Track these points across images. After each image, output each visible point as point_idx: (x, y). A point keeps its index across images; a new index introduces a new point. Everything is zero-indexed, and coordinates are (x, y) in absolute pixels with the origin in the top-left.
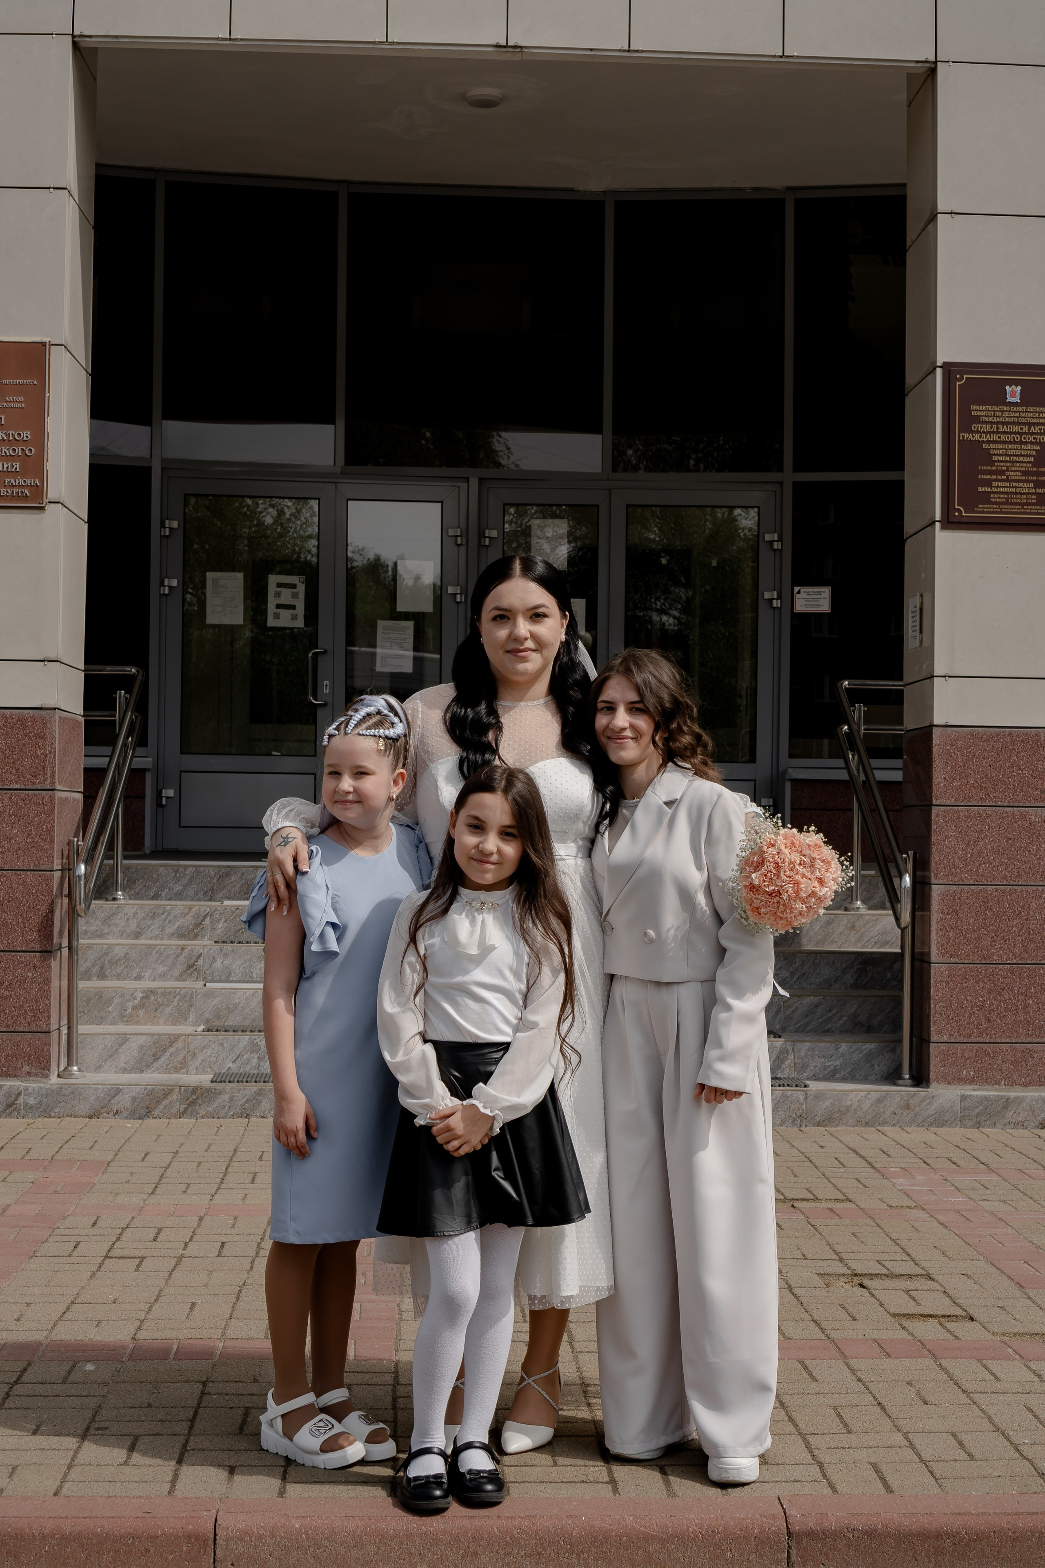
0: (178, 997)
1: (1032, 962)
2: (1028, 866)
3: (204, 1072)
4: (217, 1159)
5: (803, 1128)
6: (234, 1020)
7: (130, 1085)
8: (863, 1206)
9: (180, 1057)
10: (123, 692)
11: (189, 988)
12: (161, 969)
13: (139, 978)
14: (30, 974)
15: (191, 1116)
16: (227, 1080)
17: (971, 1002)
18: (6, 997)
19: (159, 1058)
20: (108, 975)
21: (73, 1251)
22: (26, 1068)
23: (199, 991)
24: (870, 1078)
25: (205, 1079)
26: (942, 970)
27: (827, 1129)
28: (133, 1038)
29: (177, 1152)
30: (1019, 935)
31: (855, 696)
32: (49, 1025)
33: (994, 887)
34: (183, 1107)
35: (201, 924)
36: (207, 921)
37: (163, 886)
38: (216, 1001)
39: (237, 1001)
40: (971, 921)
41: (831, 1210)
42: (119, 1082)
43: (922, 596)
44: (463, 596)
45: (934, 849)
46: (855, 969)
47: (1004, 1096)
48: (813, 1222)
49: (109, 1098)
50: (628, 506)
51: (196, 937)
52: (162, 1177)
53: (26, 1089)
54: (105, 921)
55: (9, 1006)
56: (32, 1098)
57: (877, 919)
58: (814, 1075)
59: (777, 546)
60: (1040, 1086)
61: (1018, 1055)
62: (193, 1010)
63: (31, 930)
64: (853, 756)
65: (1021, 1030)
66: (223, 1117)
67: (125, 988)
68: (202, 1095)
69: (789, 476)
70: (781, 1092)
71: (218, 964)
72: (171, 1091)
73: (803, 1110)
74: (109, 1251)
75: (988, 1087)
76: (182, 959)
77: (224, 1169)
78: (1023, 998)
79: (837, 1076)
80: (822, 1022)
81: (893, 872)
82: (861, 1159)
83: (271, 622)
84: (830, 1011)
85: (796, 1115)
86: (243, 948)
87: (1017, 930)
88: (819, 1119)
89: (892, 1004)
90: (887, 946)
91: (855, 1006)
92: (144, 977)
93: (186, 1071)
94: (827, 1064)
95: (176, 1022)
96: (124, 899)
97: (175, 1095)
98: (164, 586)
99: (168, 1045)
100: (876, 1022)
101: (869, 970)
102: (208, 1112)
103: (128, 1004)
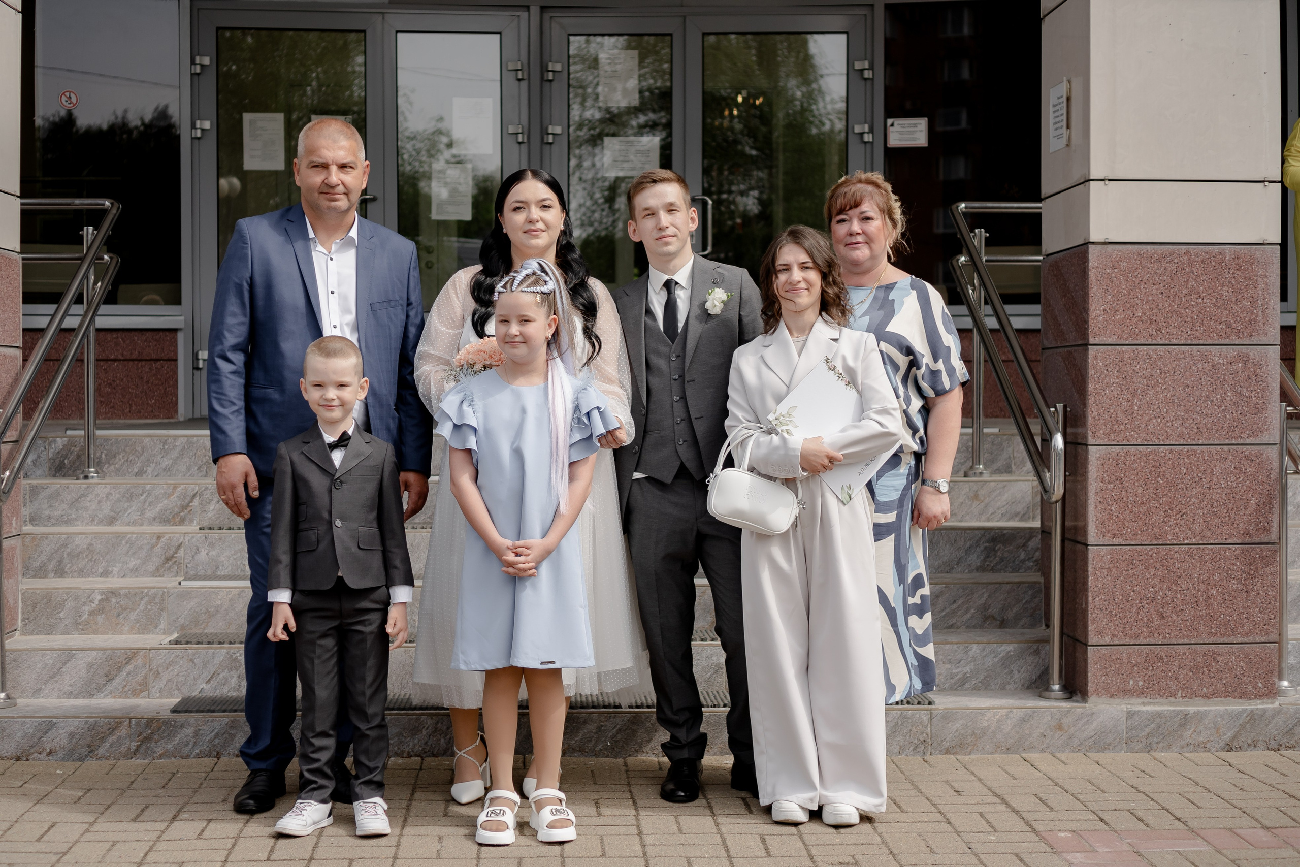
0: (146, 599)
1: (1216, 541)
2: (1210, 420)
3: (168, 696)
5: (927, 757)
6: (215, 626)
7: (71, 716)
9: (140, 678)
10: (91, 228)
11: (159, 588)
12: (133, 562)
13: (105, 574)
15: (144, 758)
16: (192, 709)
17: (1140, 593)
19: (113, 679)
20: (68, 571)
23: (171, 591)
25: (165, 706)
26: (1102, 553)
27: (959, 757)
28: (80, 654)
30: (1199, 508)
31: (976, 220)
33: (1167, 447)
34: (134, 744)
35: (188, 505)
36: (196, 502)
37: (148, 460)
38: (193, 604)
39: (219, 603)
40: (1139, 491)
42: (57, 711)
43: (1069, 82)
44: (525, 136)
45: (1091, 400)
46: (982, 548)
47: (1181, 711)
49: (39, 734)
50: (704, 34)
51: (182, 521)
54: (74, 503)
57: (1005, 486)
59: (867, 74)
60: (1226, 697)
61: (1199, 659)
62: (164, 614)
64: (973, 291)
65: (1202, 627)
66: (188, 757)
67: (79, 588)
68: (159, 729)
70: (899, 712)
71: (203, 555)
72: (119, 725)
73: (927, 734)
75: (1161, 700)
78: (1204, 587)
79: (967, 685)
80: (944, 617)
81: (1036, 428)
82: (1014, 816)
84: (954, 602)
85: (918, 740)
86: (233, 536)
87: (1197, 501)
88: (947, 745)
89: (1030, 592)
90: (1017, 519)
91: (985, 595)
92: (114, 572)
93: (149, 695)
94: (954, 671)
95: (143, 630)
96: (98, 477)
97: (124, 730)
98: (197, 129)
99: (124, 662)
100: (1011, 614)
101: (999, 549)
102: (167, 751)
103: (83, 608)
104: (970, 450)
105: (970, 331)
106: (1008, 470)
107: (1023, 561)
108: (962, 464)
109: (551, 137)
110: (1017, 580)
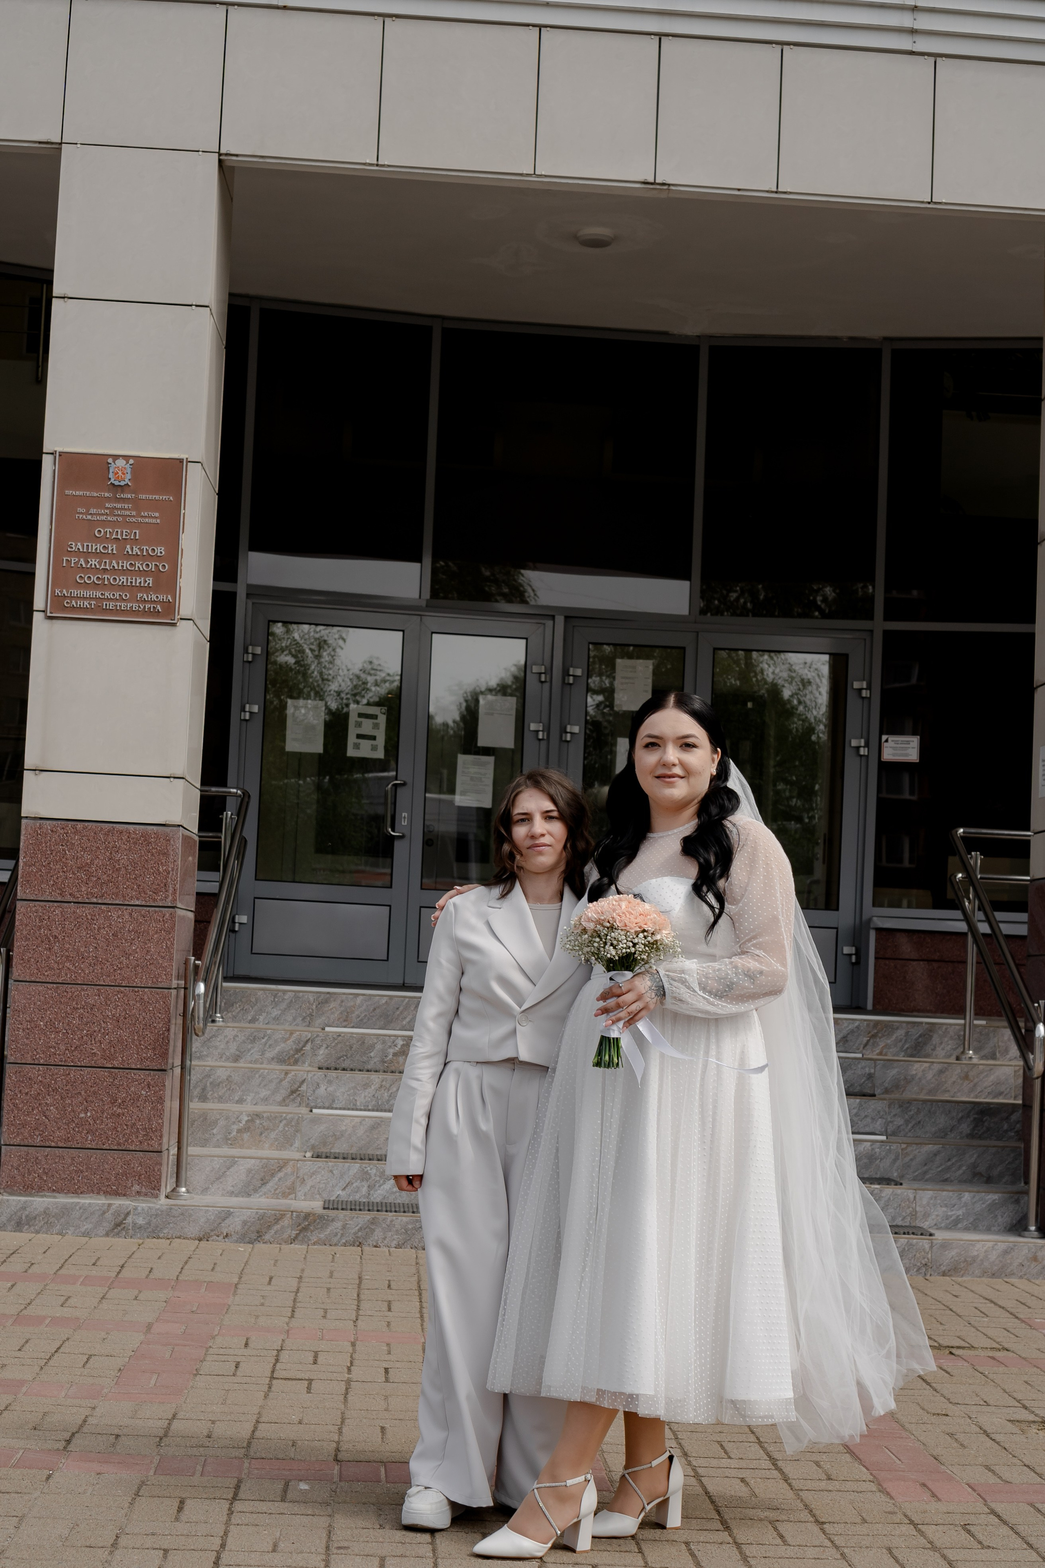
0: (284, 1122)
3: (313, 1199)
4: (345, 1286)
5: (928, 1278)
6: (340, 1147)
7: (242, 1208)
8: (1023, 1355)
9: (289, 1183)
10: (229, 813)
11: (295, 1113)
12: (264, 1093)
13: (240, 1101)
14: (143, 1092)
15: (302, 1243)
16: (340, 1207)
18: (119, 1115)
19: (268, 1182)
20: (210, 1097)
21: (236, 1371)
22: (136, 1188)
23: (305, 1117)
24: (993, 1229)
25: (316, 1205)
27: (953, 1278)
28: (241, 1161)
29: (301, 1277)
31: (971, 844)
32: (160, 1144)
34: (294, 1232)
35: (301, 1049)
36: (308, 1047)
37: (261, 1010)
38: (322, 1127)
39: (344, 1128)
41: (993, 1358)
42: (230, 1205)
44: (545, 733)
46: (972, 1119)
48: (981, 1370)
49: (219, 1221)
50: (715, 649)
51: (296, 1062)
52: (295, 1300)
53: (136, 1209)
54: (206, 1042)
55: (121, 1125)
56: (141, 1218)
57: (992, 1069)
58: (935, 1225)
59: (865, 693)
62: (299, 1135)
63: (146, 1047)
64: (969, 903)
66: (336, 1245)
67: (228, 1110)
68: (315, 1221)
69: (879, 625)
70: (906, 1240)
71: (322, 1091)
72: (282, 1216)
73: (928, 1259)
74: (273, 1372)
76: (285, 1083)
77: (356, 1295)
79: (960, 1225)
80: (940, 1171)
82: (1001, 1310)
83: (351, 752)
84: (949, 1160)
85: (921, 1263)
86: (348, 1075)
88: (943, 1268)
89: (1012, 1155)
90: (1001, 1097)
91: (975, 1156)
92: (248, 1100)
93: (295, 1197)
94: (949, 1213)
95: (281, 1147)
96: (223, 1021)
97: (286, 1221)
98: (245, 712)
99: (277, 1170)
100: (995, 1172)
101: (986, 1120)
102: (320, 1239)
103: (233, 1127)
104: (962, 1038)
105: (965, 934)
106: (993, 1056)
107: (1006, 1131)
108: (955, 1049)
109: (569, 735)
110: (1002, 1145)
